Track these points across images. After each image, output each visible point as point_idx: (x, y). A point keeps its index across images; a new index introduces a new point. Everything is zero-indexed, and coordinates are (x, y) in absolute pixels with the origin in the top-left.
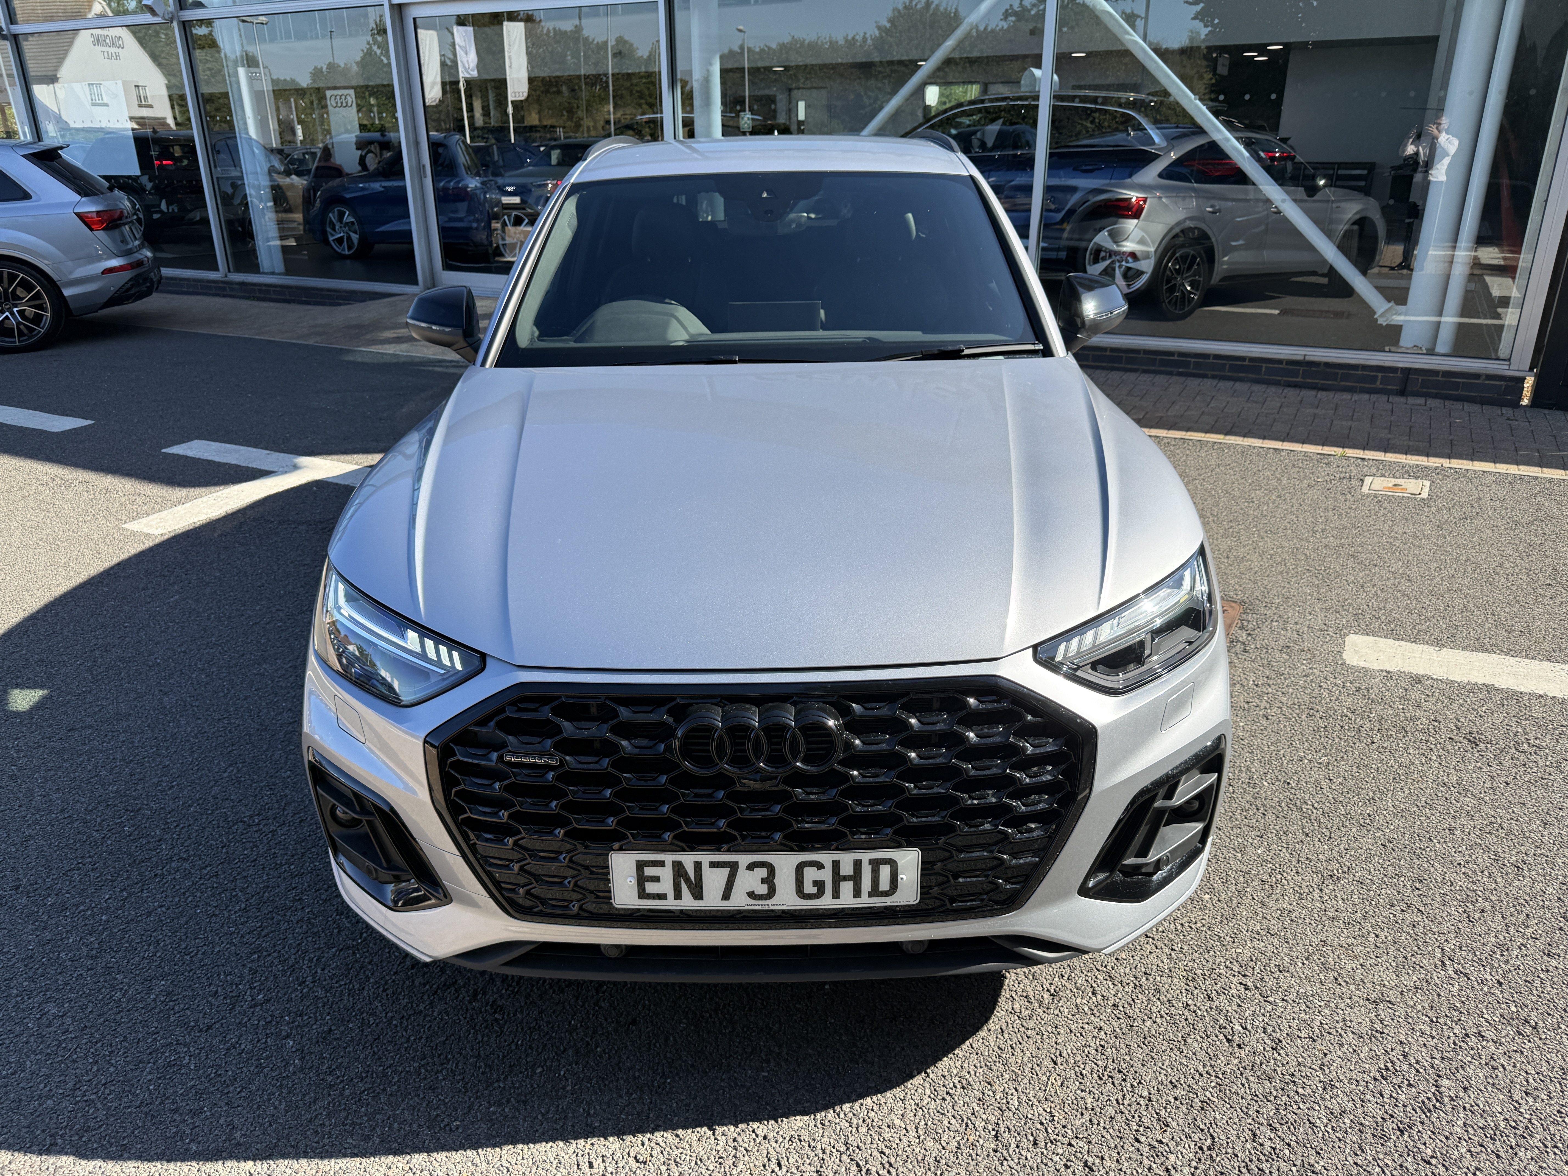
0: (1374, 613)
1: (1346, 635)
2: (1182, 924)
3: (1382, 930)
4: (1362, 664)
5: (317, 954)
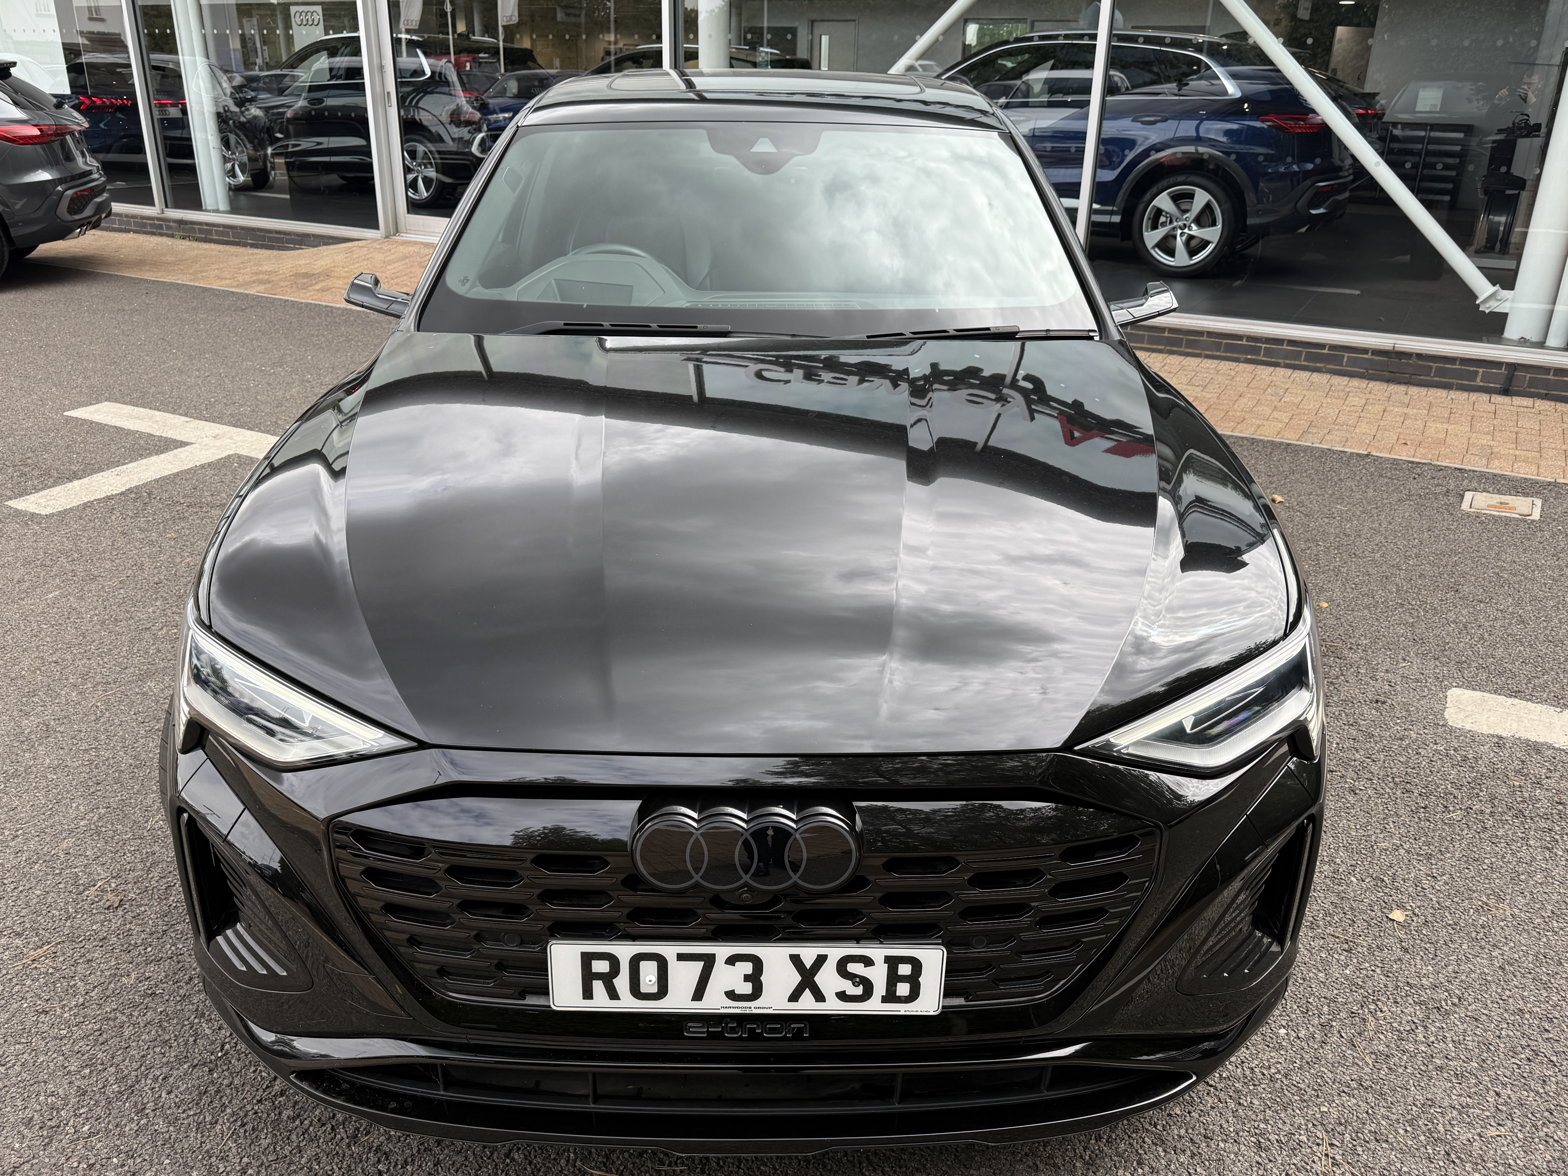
0: (1481, 661)
1: (1447, 688)
2: (1252, 1069)
3: (1504, 1085)
4: (1468, 727)
5: (164, 1070)
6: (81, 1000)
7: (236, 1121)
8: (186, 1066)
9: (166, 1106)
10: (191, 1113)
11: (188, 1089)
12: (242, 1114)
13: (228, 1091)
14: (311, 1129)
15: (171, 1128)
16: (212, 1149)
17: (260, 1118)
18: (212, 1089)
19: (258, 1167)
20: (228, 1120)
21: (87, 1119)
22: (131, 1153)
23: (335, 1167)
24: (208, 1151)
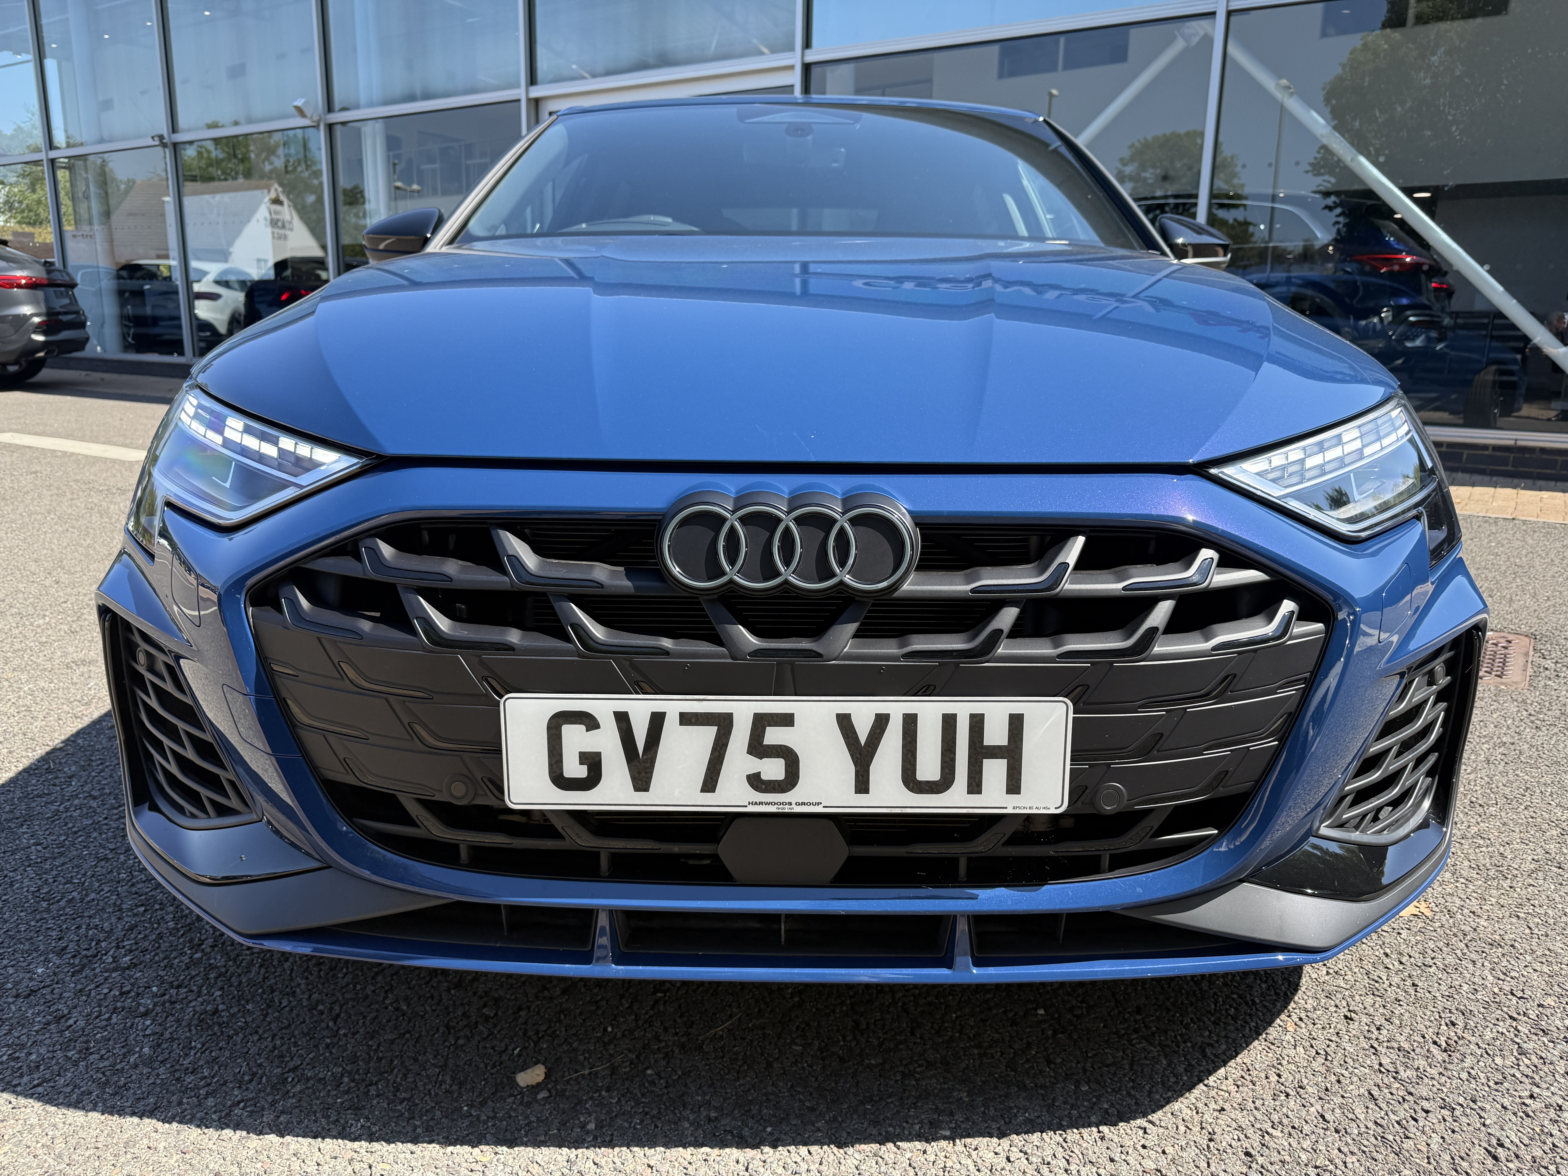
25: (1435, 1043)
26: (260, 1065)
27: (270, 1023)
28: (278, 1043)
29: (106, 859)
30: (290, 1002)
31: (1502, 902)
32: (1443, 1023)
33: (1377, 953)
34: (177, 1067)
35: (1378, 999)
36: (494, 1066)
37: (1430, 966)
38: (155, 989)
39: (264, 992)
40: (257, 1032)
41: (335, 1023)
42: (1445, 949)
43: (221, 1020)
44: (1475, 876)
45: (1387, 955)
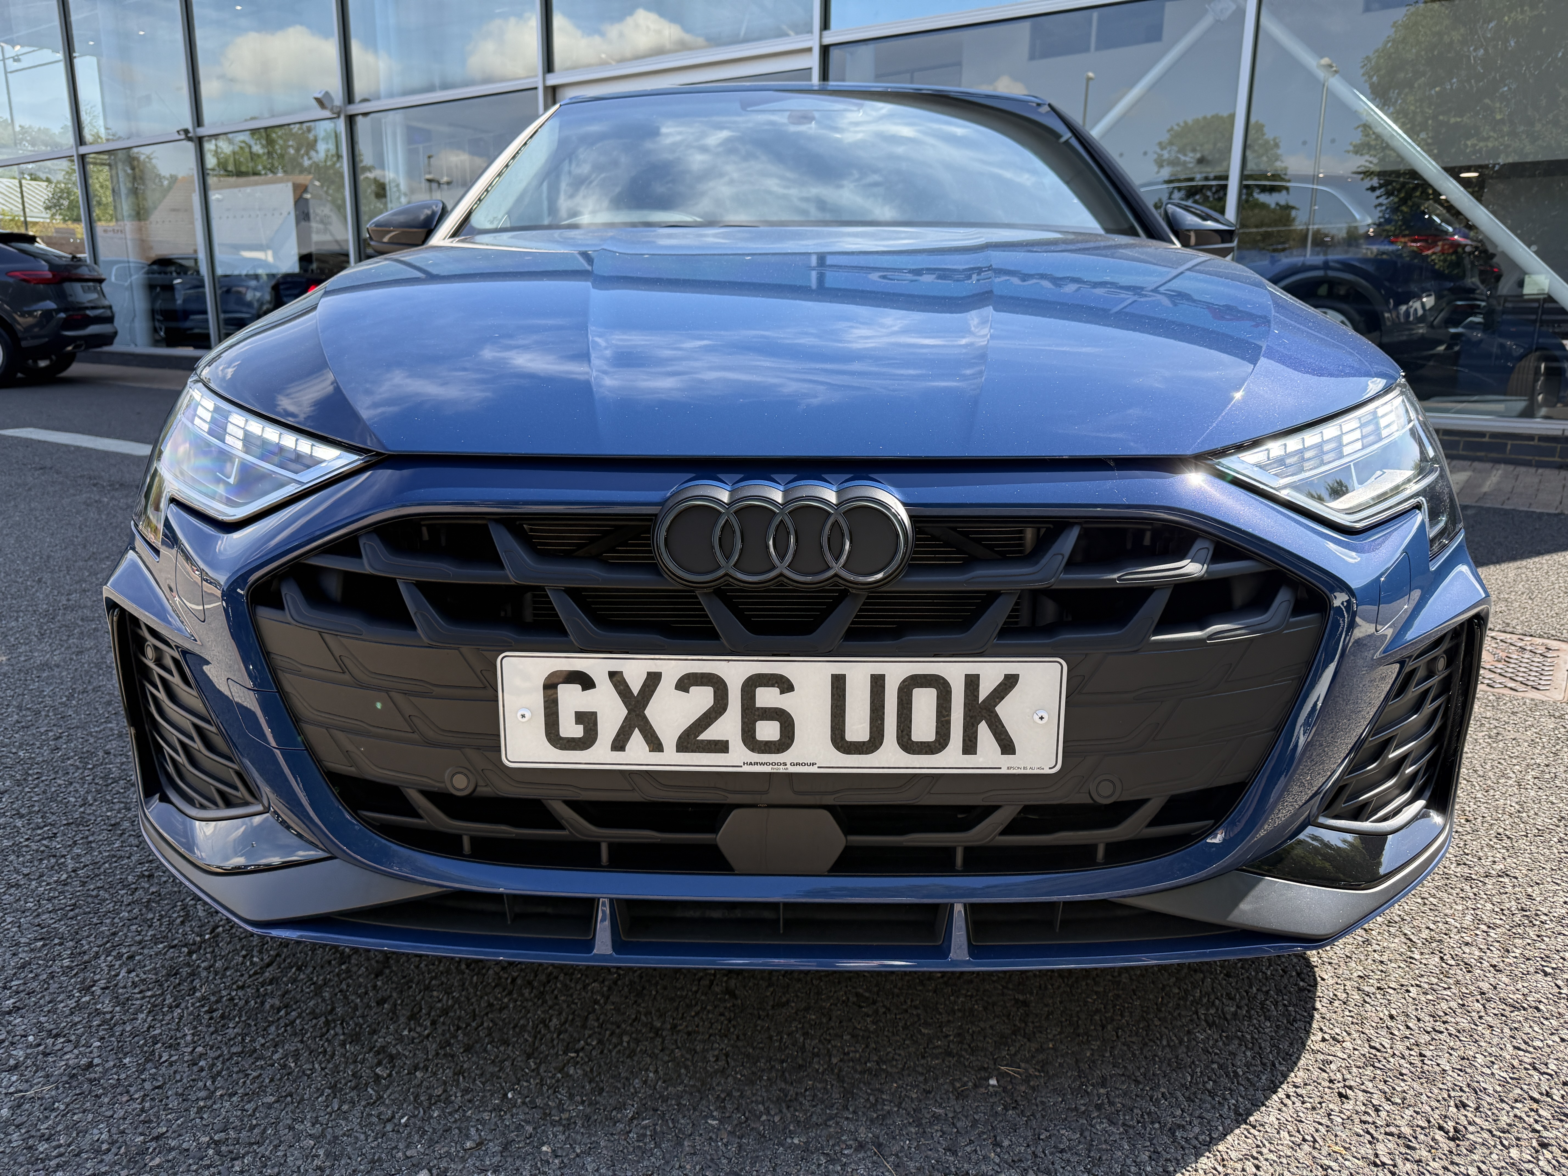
6: (64, 876)
7: (203, 1006)
8: (161, 946)
9: (121, 985)
10: (149, 993)
11: (155, 969)
12: (213, 999)
13: (204, 974)
14: (298, 1022)
15: (118, 1009)
16: (161, 1034)
17: (236, 1005)
18: (185, 971)
19: (213, 1059)
20: (193, 1004)
21: (17, 992)
22: (54, 1032)
23: (317, 1066)
24: (154, 1037)
25: (1441, 1128)
26: (123, 1132)
27: (144, 1080)
28: (147, 1105)
29: (17, 886)
30: (171, 1056)
31: (1527, 953)
32: (1452, 1103)
33: (1381, 1015)
34: (33, 1133)
35: (1378, 1072)
36: (376, 1139)
37: (1441, 1032)
38: (31, 1038)
39: (145, 1044)
40: (128, 1092)
41: (213, 1082)
42: (1459, 1011)
43: (92, 1076)
44: (1498, 922)
45: (1392, 1017)
